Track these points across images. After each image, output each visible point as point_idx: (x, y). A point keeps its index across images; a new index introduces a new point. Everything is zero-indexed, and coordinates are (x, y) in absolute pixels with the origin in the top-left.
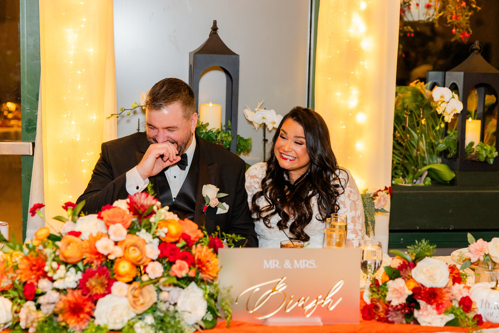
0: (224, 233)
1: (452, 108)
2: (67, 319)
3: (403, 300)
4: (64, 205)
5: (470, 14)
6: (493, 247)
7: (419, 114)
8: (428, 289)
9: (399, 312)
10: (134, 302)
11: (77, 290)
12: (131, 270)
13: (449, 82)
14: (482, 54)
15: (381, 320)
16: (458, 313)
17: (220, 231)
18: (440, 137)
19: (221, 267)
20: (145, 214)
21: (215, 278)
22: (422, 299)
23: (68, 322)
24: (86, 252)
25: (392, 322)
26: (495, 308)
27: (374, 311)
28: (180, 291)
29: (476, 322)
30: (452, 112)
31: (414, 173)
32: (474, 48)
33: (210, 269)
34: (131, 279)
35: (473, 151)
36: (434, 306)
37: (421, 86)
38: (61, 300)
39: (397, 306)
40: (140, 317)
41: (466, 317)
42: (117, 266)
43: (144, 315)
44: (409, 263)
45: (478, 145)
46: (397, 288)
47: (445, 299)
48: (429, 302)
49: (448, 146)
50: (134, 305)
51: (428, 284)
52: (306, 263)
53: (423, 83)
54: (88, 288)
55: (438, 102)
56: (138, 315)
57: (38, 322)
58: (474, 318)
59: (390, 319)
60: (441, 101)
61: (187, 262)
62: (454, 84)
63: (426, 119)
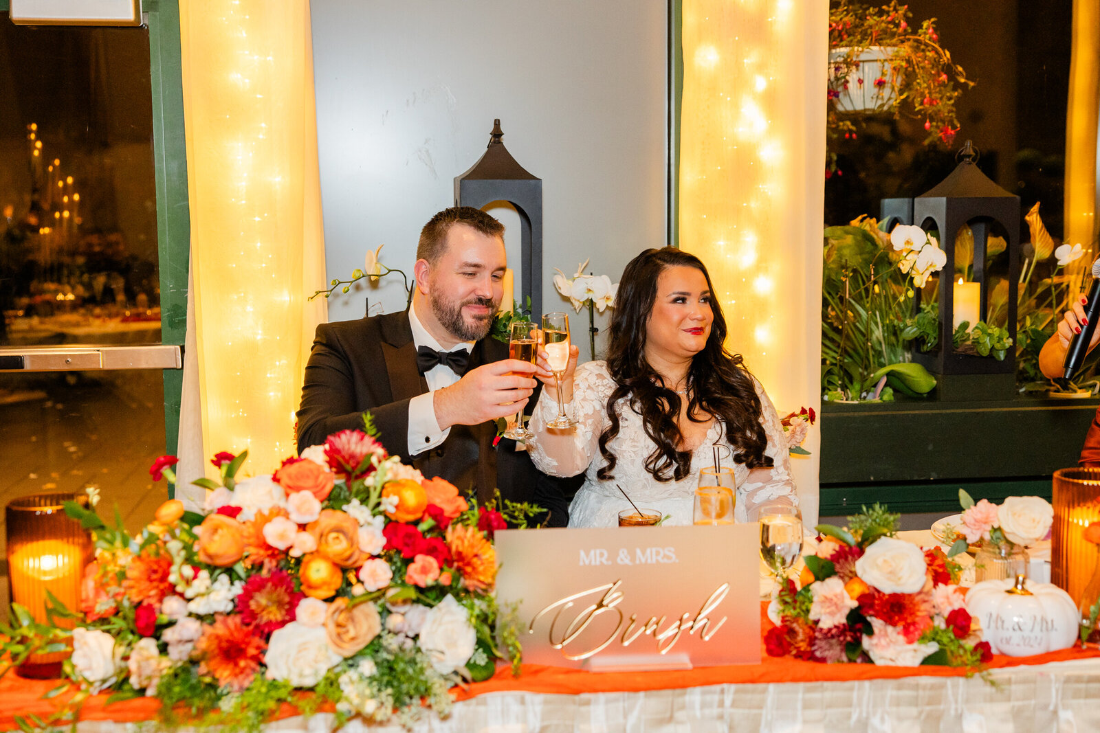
0: (507, 502)
1: (928, 263)
2: (215, 670)
3: (841, 619)
4: (215, 459)
5: (956, 94)
6: (1008, 514)
7: (868, 275)
8: (887, 597)
9: (834, 641)
10: (339, 635)
11: (232, 616)
12: (332, 577)
13: (921, 215)
14: (978, 165)
15: (801, 655)
16: (945, 640)
17: (500, 498)
18: (908, 315)
19: (501, 566)
20: (357, 472)
21: (490, 585)
22: (876, 616)
23: (217, 675)
24: (250, 545)
25: (823, 660)
26: (1014, 629)
27: (788, 639)
28: (425, 612)
29: (978, 656)
30: (927, 269)
31: (864, 379)
32: (963, 153)
33: (481, 569)
34: (332, 593)
35: (968, 339)
36: (900, 628)
37: (871, 226)
38: (203, 634)
39: (830, 630)
40: (351, 662)
41: (961, 646)
42: (306, 568)
43: (357, 659)
44: (850, 548)
45: (977, 328)
46: (830, 595)
47: (919, 614)
48: (890, 621)
49: (922, 330)
50: (338, 641)
51: (887, 588)
52: (658, 553)
53: (874, 220)
54: (253, 611)
55: (902, 251)
56: (346, 659)
57: (162, 677)
58: (976, 648)
59: (818, 654)
60: (906, 250)
61: (436, 557)
62: (930, 219)
63: (882, 283)
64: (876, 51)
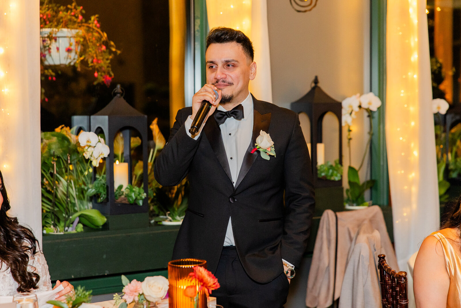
1: (99, 153)
5: (110, 57)
6: (146, 287)
7: (66, 159)
13: (94, 127)
14: (124, 98)
18: (89, 182)
30: (99, 156)
31: (66, 220)
32: (116, 91)
35: (123, 194)
37: (67, 132)
45: (127, 188)
49: (97, 191)
53: (68, 128)
55: (85, 147)
60: (87, 145)
62: (99, 128)
63: (74, 164)
64: (65, 31)
